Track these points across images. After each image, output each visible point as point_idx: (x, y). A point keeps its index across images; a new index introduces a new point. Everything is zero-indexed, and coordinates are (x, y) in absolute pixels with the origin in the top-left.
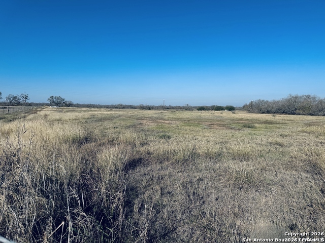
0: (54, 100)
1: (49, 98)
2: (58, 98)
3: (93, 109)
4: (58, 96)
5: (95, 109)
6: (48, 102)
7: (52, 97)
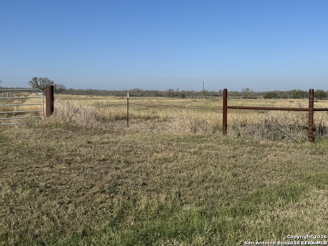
0: (39, 83)
1: (31, 80)
2: (44, 81)
3: (95, 97)
4: (43, 77)
5: (98, 97)
6: (30, 87)
7: (35, 79)
